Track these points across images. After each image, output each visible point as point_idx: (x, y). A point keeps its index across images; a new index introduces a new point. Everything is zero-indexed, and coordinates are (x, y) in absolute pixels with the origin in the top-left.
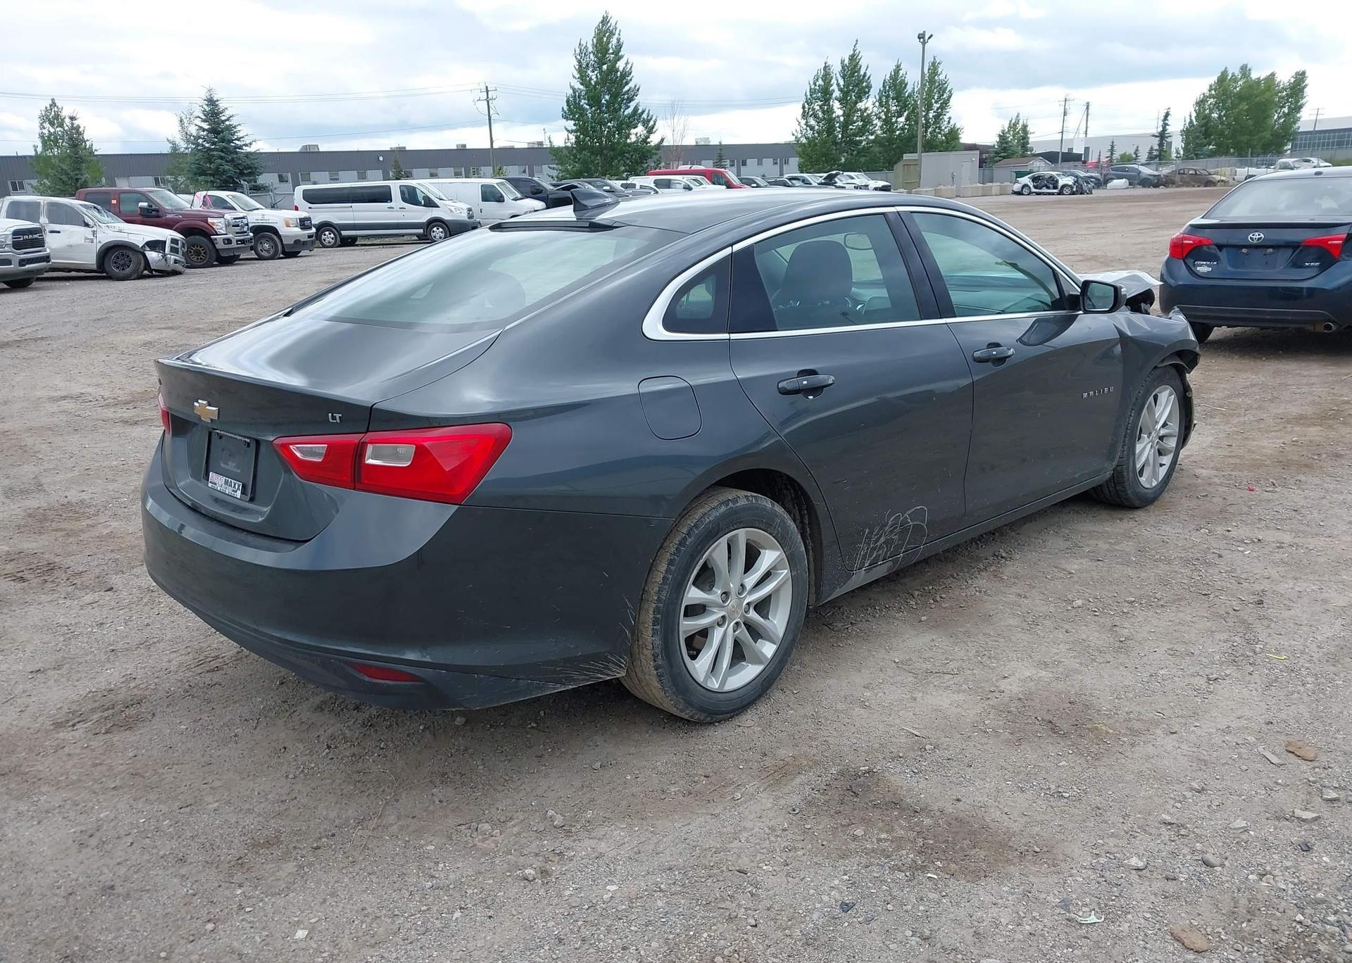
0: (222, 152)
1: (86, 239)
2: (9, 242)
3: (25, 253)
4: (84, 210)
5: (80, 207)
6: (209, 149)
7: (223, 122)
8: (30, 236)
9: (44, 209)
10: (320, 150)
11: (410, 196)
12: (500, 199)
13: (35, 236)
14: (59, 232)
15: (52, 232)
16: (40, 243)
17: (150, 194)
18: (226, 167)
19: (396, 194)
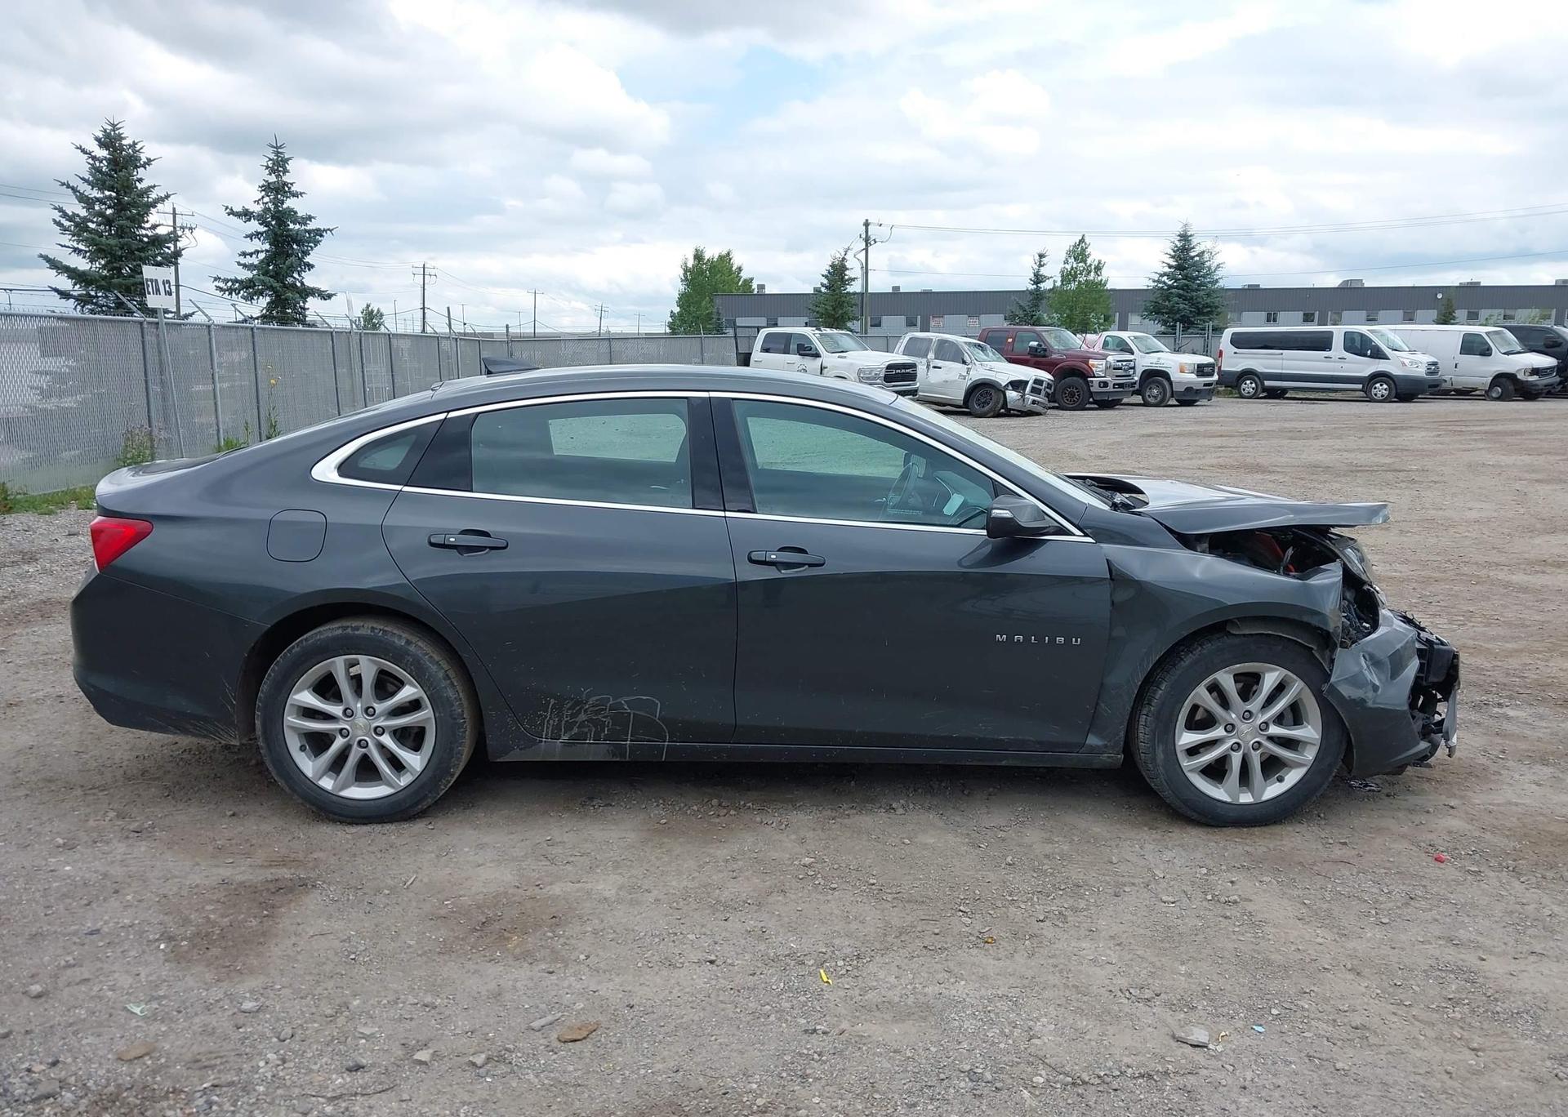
0: (1183, 290)
1: (961, 375)
2: (882, 375)
3: (894, 386)
4: (966, 347)
5: (964, 345)
6: (1170, 287)
7: (1192, 258)
8: (903, 371)
9: (934, 346)
10: (1365, 286)
11: (1360, 346)
12: (1486, 352)
13: (908, 371)
14: (940, 368)
15: (935, 367)
16: (913, 377)
17: (1044, 334)
18: (1182, 306)
19: (1338, 341)
